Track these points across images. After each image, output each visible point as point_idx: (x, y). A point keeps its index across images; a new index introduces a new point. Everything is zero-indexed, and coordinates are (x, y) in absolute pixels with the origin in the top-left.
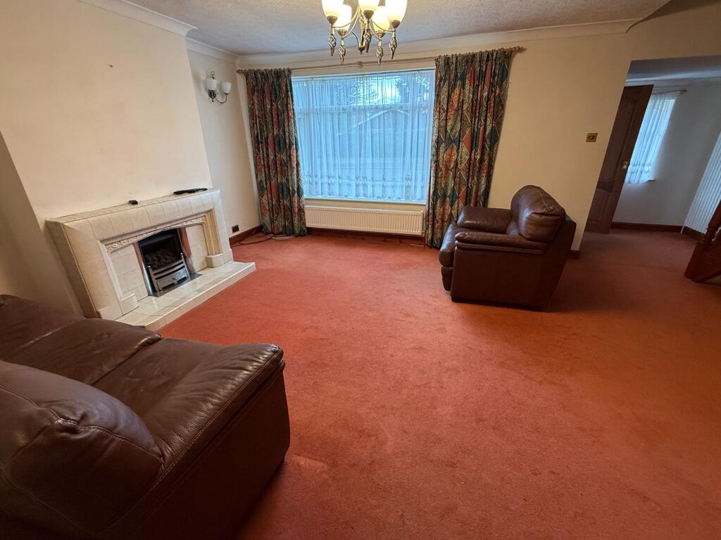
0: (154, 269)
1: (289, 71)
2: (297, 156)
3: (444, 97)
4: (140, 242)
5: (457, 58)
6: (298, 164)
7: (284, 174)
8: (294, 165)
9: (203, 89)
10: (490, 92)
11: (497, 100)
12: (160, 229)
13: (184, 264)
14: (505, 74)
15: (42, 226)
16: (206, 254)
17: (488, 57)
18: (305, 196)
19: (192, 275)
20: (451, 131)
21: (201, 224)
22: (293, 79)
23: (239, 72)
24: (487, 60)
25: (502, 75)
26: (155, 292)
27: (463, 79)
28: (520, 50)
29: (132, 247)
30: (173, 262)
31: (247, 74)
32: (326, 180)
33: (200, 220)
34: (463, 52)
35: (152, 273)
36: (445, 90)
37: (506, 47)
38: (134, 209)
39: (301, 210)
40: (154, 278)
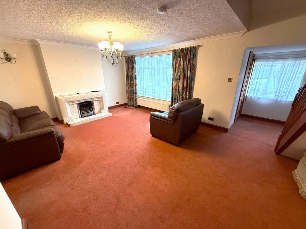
0: (82, 111)
1: (135, 56)
2: (136, 82)
3: (174, 64)
4: (79, 103)
5: (178, 51)
6: (136, 85)
7: (133, 87)
8: (135, 85)
9: (110, 62)
10: (189, 61)
11: (192, 65)
12: (84, 101)
13: (92, 111)
14: (195, 55)
15: (54, 97)
16: (100, 109)
17: (188, 49)
18: (138, 95)
19: (94, 114)
20: (177, 76)
21: (99, 100)
22: (136, 58)
23: (124, 56)
24: (188, 51)
25: (194, 55)
26: (82, 117)
27: (180, 57)
28: (199, 46)
29: (76, 104)
30: (89, 110)
31: (125, 57)
32: (145, 90)
33: (98, 99)
34: (181, 48)
35: (81, 112)
36: (175, 61)
37: (194, 45)
38: (78, 95)
39: (136, 99)
40: (82, 113)
